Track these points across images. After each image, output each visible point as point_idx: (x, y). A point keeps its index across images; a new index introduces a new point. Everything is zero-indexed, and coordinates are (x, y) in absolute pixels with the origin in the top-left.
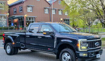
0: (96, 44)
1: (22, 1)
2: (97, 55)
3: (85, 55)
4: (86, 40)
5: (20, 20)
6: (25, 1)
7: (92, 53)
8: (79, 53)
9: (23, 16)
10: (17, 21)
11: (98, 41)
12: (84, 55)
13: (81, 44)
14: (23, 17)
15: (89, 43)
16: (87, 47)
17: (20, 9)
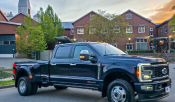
0: (163, 70)
2: (166, 88)
3: (150, 88)
4: (149, 64)
7: (159, 85)
8: (140, 86)
11: (165, 67)
12: (148, 88)
13: (142, 71)
15: (154, 69)
16: (152, 76)
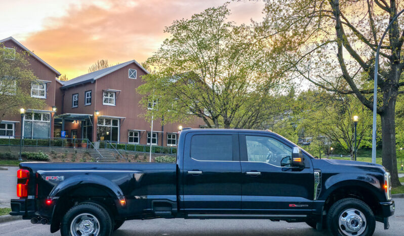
1: (92, 80)
5: (85, 125)
6: (98, 80)
9: (92, 115)
10: (79, 126)
14: (92, 118)
17: (87, 98)
